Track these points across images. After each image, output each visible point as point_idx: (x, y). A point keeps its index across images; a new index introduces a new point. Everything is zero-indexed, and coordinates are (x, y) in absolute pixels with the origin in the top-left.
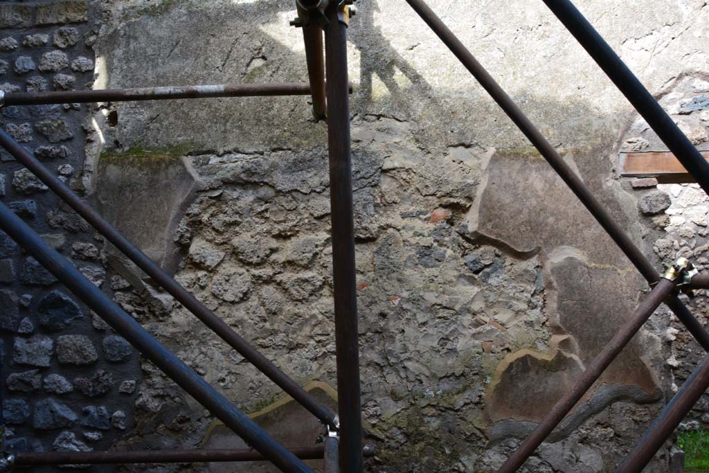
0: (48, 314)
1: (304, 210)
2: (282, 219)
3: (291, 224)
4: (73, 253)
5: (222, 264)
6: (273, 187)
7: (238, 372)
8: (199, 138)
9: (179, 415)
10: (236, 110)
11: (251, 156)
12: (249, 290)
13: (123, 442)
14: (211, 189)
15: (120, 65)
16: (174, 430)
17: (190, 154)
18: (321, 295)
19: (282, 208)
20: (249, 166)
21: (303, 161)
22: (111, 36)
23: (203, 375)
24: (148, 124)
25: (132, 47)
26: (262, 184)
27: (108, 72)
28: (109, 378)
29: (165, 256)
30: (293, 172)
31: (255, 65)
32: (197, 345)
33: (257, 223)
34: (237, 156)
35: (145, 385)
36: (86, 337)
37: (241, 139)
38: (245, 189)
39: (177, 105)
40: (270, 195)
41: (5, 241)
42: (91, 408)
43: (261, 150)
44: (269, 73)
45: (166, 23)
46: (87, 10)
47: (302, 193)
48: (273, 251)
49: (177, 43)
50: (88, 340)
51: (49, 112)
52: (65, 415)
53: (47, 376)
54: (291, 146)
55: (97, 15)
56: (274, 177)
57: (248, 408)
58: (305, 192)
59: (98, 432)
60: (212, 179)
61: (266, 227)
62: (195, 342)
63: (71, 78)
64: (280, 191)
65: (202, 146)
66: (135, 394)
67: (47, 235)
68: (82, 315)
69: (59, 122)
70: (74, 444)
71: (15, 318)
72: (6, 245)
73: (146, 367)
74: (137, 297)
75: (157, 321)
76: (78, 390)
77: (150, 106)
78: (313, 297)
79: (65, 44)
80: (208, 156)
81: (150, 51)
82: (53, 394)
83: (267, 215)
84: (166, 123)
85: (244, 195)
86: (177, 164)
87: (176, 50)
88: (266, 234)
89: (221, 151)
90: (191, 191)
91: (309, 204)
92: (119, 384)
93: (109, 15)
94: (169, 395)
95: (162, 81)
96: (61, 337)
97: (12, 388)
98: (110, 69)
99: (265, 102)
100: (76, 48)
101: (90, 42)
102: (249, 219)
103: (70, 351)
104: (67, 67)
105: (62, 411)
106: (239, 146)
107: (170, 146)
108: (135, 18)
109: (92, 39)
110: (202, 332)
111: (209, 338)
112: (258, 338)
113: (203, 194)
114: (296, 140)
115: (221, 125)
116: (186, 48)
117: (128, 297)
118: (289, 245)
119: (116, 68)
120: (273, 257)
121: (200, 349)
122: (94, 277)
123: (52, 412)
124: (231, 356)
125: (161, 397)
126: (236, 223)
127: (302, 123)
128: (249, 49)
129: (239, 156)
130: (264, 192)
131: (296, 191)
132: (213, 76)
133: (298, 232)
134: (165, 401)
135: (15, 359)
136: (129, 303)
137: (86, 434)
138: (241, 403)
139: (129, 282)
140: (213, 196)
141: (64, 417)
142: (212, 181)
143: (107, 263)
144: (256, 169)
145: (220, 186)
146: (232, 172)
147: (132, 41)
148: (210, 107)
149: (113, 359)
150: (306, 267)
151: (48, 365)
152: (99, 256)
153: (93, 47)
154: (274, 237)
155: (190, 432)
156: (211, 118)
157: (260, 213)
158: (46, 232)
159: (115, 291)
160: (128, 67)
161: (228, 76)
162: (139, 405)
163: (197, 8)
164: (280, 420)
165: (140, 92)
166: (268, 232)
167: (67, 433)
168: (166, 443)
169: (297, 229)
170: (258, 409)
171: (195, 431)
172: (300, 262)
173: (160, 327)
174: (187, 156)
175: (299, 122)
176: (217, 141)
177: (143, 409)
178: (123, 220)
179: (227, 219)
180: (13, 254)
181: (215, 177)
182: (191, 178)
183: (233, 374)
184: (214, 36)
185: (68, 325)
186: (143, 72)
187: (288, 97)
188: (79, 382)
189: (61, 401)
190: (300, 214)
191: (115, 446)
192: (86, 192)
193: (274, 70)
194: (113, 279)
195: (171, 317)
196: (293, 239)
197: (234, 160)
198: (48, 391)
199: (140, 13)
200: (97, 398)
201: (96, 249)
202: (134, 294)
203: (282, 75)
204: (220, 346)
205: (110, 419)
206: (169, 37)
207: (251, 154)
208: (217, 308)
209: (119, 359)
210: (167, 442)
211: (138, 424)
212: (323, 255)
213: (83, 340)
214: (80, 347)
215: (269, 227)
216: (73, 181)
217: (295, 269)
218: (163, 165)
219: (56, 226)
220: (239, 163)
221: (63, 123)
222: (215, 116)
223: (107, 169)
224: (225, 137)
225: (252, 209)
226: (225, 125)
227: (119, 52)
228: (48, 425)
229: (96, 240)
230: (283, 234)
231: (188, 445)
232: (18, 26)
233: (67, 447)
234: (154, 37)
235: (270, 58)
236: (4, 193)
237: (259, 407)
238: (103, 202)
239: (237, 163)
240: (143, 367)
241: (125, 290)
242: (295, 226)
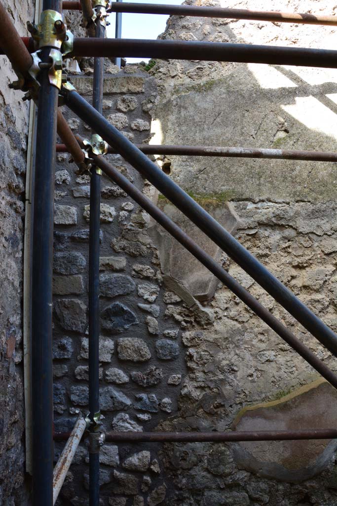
0: (111, 320)
1: (317, 248)
2: (301, 254)
3: (307, 258)
4: (134, 273)
5: (253, 286)
6: (296, 230)
7: (263, 369)
8: (239, 189)
9: (216, 402)
10: (267, 169)
11: (280, 205)
12: (273, 307)
13: (168, 422)
14: (248, 228)
15: (173, 127)
16: (211, 414)
17: (233, 200)
18: (327, 312)
19: (301, 245)
20: (279, 212)
21: (319, 211)
22: (165, 105)
23: (236, 371)
24: (197, 174)
25: (182, 114)
26: (287, 227)
27: (163, 132)
28: (160, 372)
29: (213, 279)
30: (311, 219)
31: (280, 136)
32: (233, 348)
33: (282, 256)
34: (269, 204)
35: (189, 378)
36: (141, 339)
37: (272, 191)
38: (273, 229)
39: (221, 162)
40: (293, 235)
41: (78, 261)
42: (144, 396)
43: (288, 201)
44: (292, 143)
45: (210, 98)
46: (144, 84)
47: (317, 235)
48: (293, 277)
49: (219, 114)
50: (143, 342)
51: (113, 160)
52: (123, 401)
53: (108, 369)
54: (310, 199)
55: (152, 88)
56: (298, 222)
57: (270, 397)
58: (320, 234)
59: (148, 414)
60: (250, 221)
61: (288, 259)
62: (231, 346)
63: (131, 135)
64: (301, 233)
65: (242, 195)
66: (181, 386)
67: (112, 257)
68: (138, 322)
69: (123, 168)
70: (129, 423)
71: (84, 323)
72: (78, 264)
73: (192, 365)
74: (186, 310)
75: (201, 329)
76: (133, 381)
77: (198, 161)
78: (322, 314)
79: (126, 108)
80: (247, 202)
81: (197, 119)
82: (113, 383)
83: (290, 250)
84: (212, 175)
85: (272, 234)
86: (223, 208)
87: (218, 120)
88: (288, 265)
89: (257, 200)
90: (234, 229)
91: (322, 243)
92: (168, 377)
93: (162, 89)
94: (209, 387)
95: (207, 142)
96: (121, 339)
97: (79, 378)
98: (164, 130)
99: (289, 164)
100: (134, 112)
101: (148, 108)
102: (276, 253)
103: (129, 351)
104: (127, 127)
105: (121, 397)
106: (270, 197)
107: (216, 193)
108: (185, 93)
109: (149, 106)
110: (237, 338)
111: (241, 343)
112: (279, 344)
113: (242, 232)
114: (314, 195)
115: (256, 180)
116: (227, 118)
117: (179, 309)
118: (305, 273)
119: (170, 130)
120: (293, 282)
121: (235, 351)
122: (151, 293)
123: (112, 397)
124: (258, 357)
125: (202, 388)
126: (266, 256)
127: (317, 182)
128: (275, 123)
129: (270, 204)
130: (289, 232)
131: (313, 233)
132: (248, 142)
133: (311, 264)
134: (205, 391)
135: (82, 355)
136: (180, 314)
137: (138, 416)
138: (265, 393)
139: (180, 298)
140: (250, 234)
141: (122, 402)
142: (250, 222)
143: (162, 282)
144: (284, 215)
145: (256, 227)
146: (266, 216)
147: (182, 110)
148: (247, 165)
149: (164, 358)
150: (317, 291)
151: (110, 361)
152: (155, 276)
153: (149, 113)
154: (294, 267)
155: (223, 415)
156: (248, 173)
157: (284, 248)
158: (111, 255)
159: (167, 304)
160: (180, 129)
161: (260, 142)
162: (185, 394)
163: (234, 89)
164: (297, 407)
165: (217, 150)
166: (290, 263)
167: (123, 414)
168: (203, 423)
169: (311, 262)
170: (278, 398)
171: (228, 415)
172: (314, 287)
173: (204, 333)
174: (230, 201)
175: (315, 181)
176: (254, 192)
177: (188, 397)
178: (178, 249)
179: (260, 252)
180: (83, 271)
181: (252, 219)
182: (234, 219)
183: (259, 370)
184: (248, 111)
185: (126, 330)
186: (192, 134)
187: (306, 162)
188: (135, 375)
189: (119, 389)
190: (314, 251)
191: (161, 425)
192: (146, 225)
193: (295, 141)
194: (166, 294)
195: (213, 326)
196: (307, 269)
197: (266, 207)
198: (109, 381)
199: (188, 89)
200: (149, 388)
201: (152, 271)
202: (184, 307)
203: (301, 145)
204: (250, 349)
205: (159, 404)
206: (213, 109)
207: (280, 203)
208: (249, 320)
209: (169, 358)
210: (205, 423)
211: (183, 409)
212: (330, 282)
213: (140, 342)
214: (138, 347)
215: (290, 260)
216: (133, 215)
217: (308, 292)
218: (212, 207)
219: (120, 250)
220: (270, 209)
221: (126, 170)
222: (251, 173)
223: (165, 207)
224: (259, 189)
225: (278, 245)
226: (259, 179)
227: (172, 118)
228: (108, 408)
229: (152, 263)
230: (301, 265)
231: (222, 426)
232: (88, 94)
233: (123, 425)
234: (200, 108)
235: (292, 132)
236: (76, 223)
237: (278, 397)
238: (161, 234)
239: (268, 210)
240: (189, 364)
241: (176, 304)
242: (310, 259)
